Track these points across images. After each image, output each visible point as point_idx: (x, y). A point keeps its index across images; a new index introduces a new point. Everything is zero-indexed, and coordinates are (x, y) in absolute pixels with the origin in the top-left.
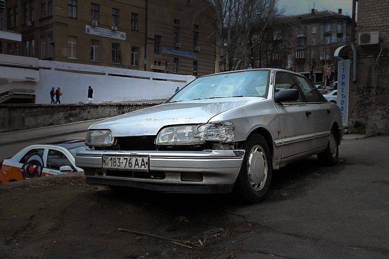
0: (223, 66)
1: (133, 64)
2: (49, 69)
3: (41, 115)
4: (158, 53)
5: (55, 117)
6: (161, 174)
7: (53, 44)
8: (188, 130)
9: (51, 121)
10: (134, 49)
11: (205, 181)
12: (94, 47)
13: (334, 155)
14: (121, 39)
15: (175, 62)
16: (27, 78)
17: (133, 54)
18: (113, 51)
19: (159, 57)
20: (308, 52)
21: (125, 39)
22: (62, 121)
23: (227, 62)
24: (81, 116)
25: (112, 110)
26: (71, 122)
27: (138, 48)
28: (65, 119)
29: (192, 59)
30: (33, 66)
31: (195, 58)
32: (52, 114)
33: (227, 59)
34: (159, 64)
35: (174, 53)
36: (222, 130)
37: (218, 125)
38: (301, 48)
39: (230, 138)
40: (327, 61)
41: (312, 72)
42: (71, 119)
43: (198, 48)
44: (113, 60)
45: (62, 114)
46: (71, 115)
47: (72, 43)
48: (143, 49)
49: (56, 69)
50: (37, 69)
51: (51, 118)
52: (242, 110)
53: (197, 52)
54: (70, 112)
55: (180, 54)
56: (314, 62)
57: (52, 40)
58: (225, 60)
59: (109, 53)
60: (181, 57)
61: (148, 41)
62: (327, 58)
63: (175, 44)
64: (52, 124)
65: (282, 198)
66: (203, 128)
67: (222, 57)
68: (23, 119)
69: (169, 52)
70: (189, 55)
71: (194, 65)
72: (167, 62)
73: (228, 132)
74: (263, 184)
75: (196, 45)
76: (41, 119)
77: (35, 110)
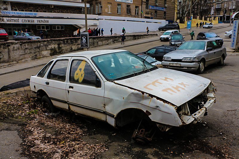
0: (179, 15)
1: (136, 14)
2: (103, 19)
3: (104, 41)
4: (147, 9)
5: (109, 41)
6: (183, 67)
7: (101, 7)
8: (189, 58)
9: (108, 43)
10: (136, 7)
11: (192, 69)
12: (119, 7)
13: (222, 63)
14: (131, 3)
15: (155, 13)
16: (94, 24)
17: (136, 10)
18: (127, 8)
19: (148, 10)
20: (223, 4)
21: (132, 3)
22: (112, 43)
23: (181, 13)
24: (119, 40)
25: (131, 37)
26: (115, 43)
27: (138, 6)
28: (113, 42)
29: (163, 11)
30: (96, 19)
31: (165, 10)
32: (108, 40)
33: (181, 11)
34: (148, 14)
35: (155, 9)
36: (196, 59)
37: (195, 58)
38: (219, 2)
39: (197, 60)
40: (233, 9)
41: (224, 16)
42: (115, 42)
43: (166, 5)
44: (127, 13)
45: (112, 40)
46: (115, 40)
47: (109, 6)
48: (141, 7)
49: (105, 19)
50: (98, 20)
51: (107, 42)
52: (199, 54)
53: (166, 7)
54: (115, 39)
55: (158, 9)
56: (226, 11)
57: (101, 5)
58: (180, 11)
59: (125, 10)
60: (158, 10)
61: (143, 3)
62: (233, 8)
63: (155, 4)
64: (108, 44)
65: (207, 73)
66: (192, 58)
67: (178, 10)
68: (98, 42)
69: (152, 8)
70: (162, 9)
71: (164, 14)
72: (151, 13)
73: (197, 59)
74: (203, 70)
75: (165, 4)
76: (104, 42)
77: (102, 39)
